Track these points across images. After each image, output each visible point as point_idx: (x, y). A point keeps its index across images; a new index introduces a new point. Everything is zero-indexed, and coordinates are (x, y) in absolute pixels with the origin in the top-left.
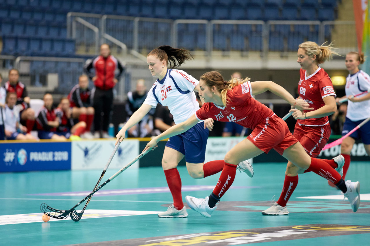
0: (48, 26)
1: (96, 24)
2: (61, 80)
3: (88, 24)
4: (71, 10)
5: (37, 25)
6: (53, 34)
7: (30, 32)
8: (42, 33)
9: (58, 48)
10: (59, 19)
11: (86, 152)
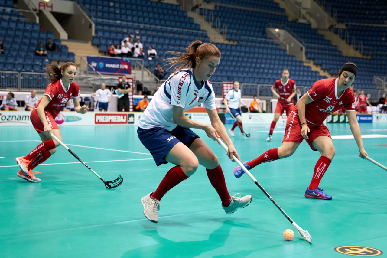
0: (368, 80)
1: (383, 79)
2: (371, 96)
3: (380, 79)
4: (375, 75)
5: (364, 80)
6: (369, 82)
7: (362, 82)
8: (366, 82)
9: (371, 86)
10: (371, 78)
11: (377, 117)
